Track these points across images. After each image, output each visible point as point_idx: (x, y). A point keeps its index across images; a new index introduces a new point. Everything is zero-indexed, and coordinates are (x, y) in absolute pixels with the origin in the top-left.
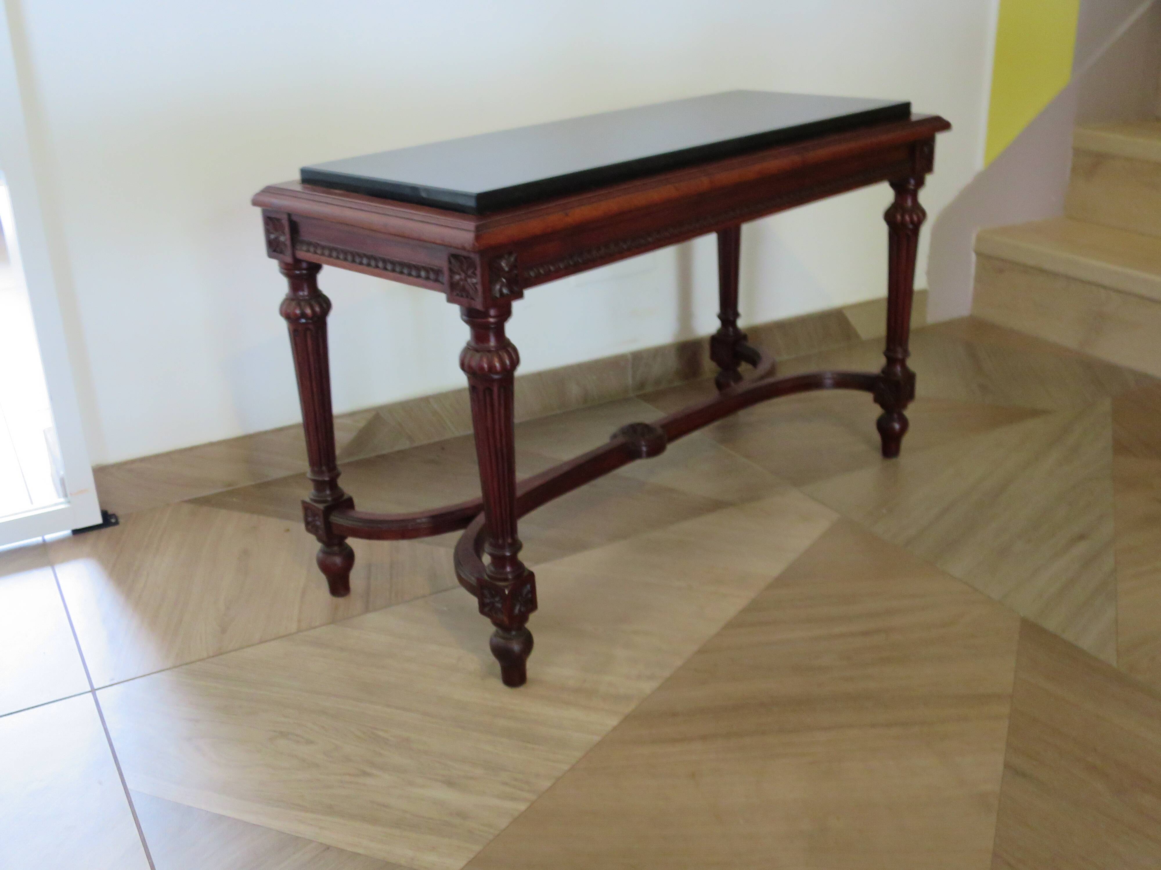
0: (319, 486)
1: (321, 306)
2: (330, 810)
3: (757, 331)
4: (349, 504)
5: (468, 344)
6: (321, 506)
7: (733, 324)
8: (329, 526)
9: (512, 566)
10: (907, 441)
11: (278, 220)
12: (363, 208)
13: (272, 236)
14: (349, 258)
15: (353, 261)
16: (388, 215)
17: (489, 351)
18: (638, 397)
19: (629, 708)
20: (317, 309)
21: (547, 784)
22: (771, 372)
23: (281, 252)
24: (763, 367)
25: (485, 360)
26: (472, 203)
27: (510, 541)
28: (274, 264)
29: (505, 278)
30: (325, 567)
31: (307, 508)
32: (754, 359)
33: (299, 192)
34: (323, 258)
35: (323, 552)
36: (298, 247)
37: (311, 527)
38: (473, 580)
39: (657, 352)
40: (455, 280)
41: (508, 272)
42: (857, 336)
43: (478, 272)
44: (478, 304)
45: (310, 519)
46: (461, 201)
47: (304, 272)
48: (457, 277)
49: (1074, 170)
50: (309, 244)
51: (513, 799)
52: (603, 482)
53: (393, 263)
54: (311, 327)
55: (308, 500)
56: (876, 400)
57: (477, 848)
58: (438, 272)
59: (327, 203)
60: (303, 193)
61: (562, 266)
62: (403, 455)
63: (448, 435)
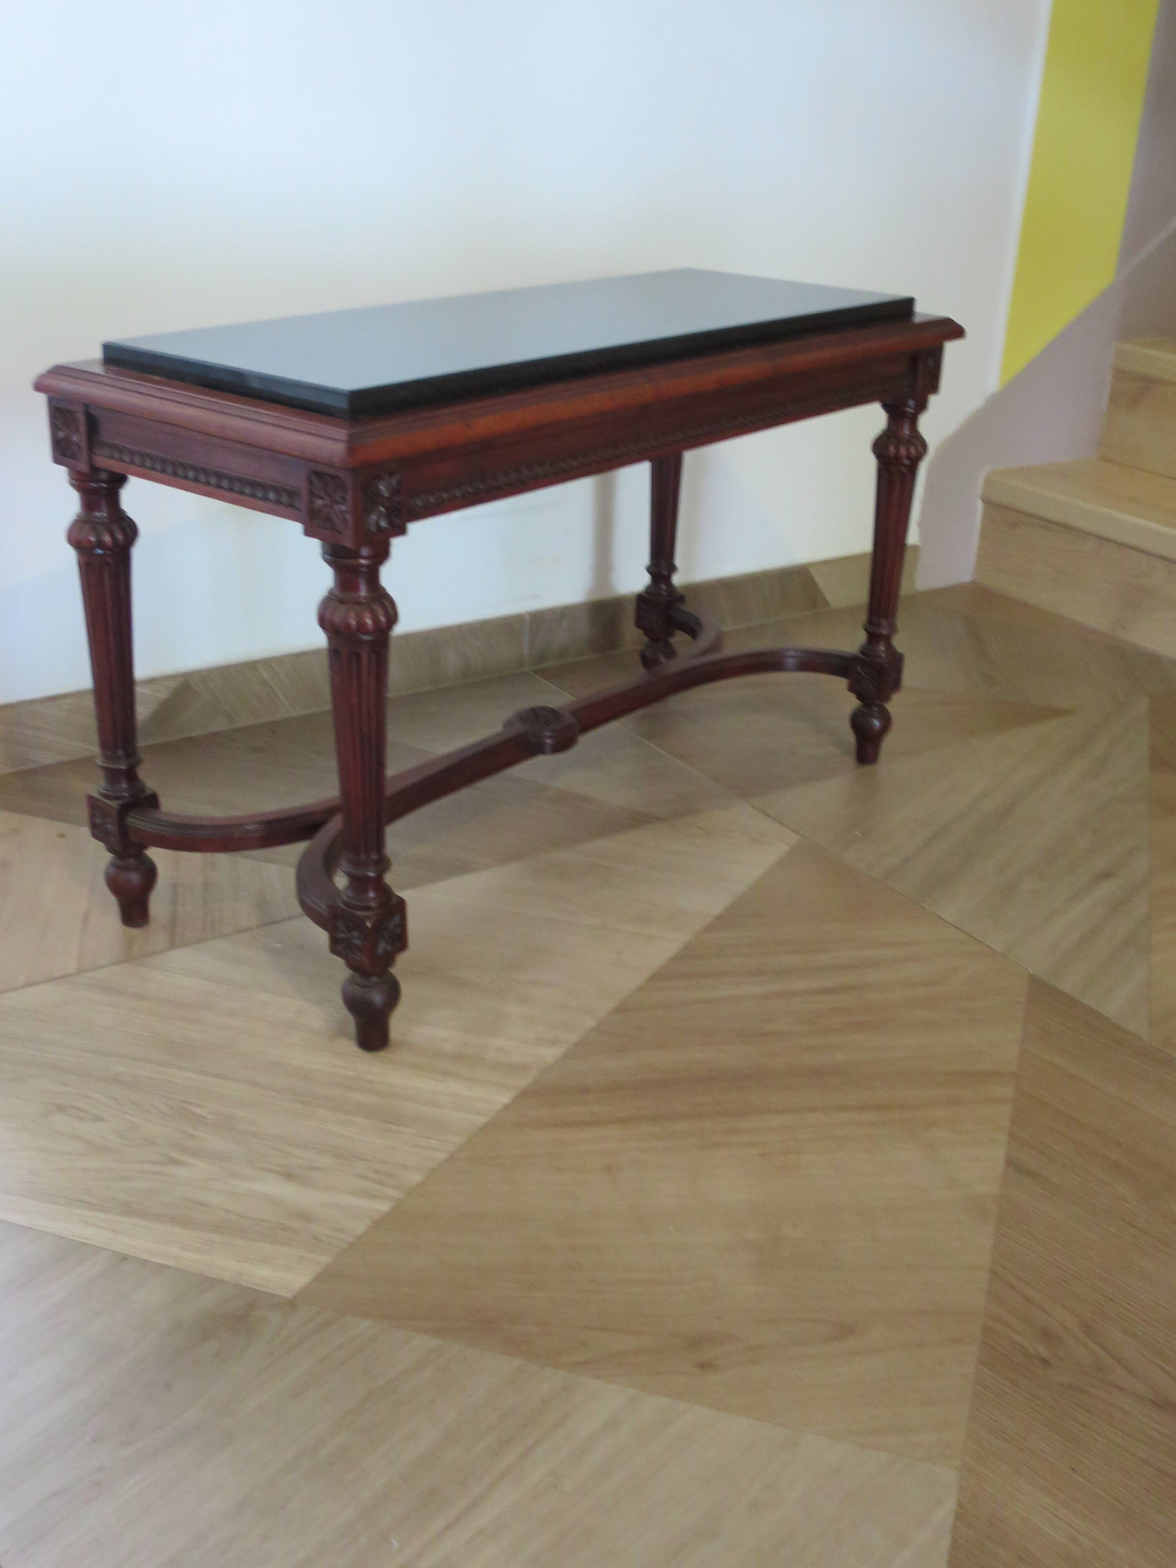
0: (113, 776)
1: (125, 534)
2: (129, 1209)
3: (696, 589)
4: (152, 801)
5: (331, 592)
6: (114, 804)
7: (667, 580)
8: (123, 829)
9: (376, 890)
10: (889, 743)
11: (69, 412)
12: (194, 403)
13: (61, 434)
14: (169, 469)
15: (175, 474)
16: (227, 414)
17: (358, 603)
18: (536, 672)
19: (524, 1081)
20: (119, 536)
21: (416, 1178)
22: (715, 646)
23: (74, 457)
24: (705, 639)
25: (352, 615)
26: (343, 404)
27: (375, 857)
28: (61, 473)
29: (384, 507)
30: (115, 886)
31: (93, 804)
32: (692, 629)
33: (99, 375)
34: (133, 468)
35: (113, 864)
36: (96, 450)
37: (98, 832)
38: (322, 908)
39: (563, 613)
40: (316, 506)
41: (388, 499)
42: (826, 602)
43: (349, 497)
44: (347, 541)
45: (98, 821)
46: (329, 401)
47: (104, 485)
48: (319, 502)
49: (1114, 398)
50: (112, 446)
51: (373, 1196)
52: (488, 784)
53: (231, 479)
54: (110, 560)
55: (95, 794)
56: (851, 689)
57: (325, 1260)
58: (292, 494)
59: (141, 393)
60: (103, 376)
61: (458, 493)
62: (216, 738)
63: (280, 715)
